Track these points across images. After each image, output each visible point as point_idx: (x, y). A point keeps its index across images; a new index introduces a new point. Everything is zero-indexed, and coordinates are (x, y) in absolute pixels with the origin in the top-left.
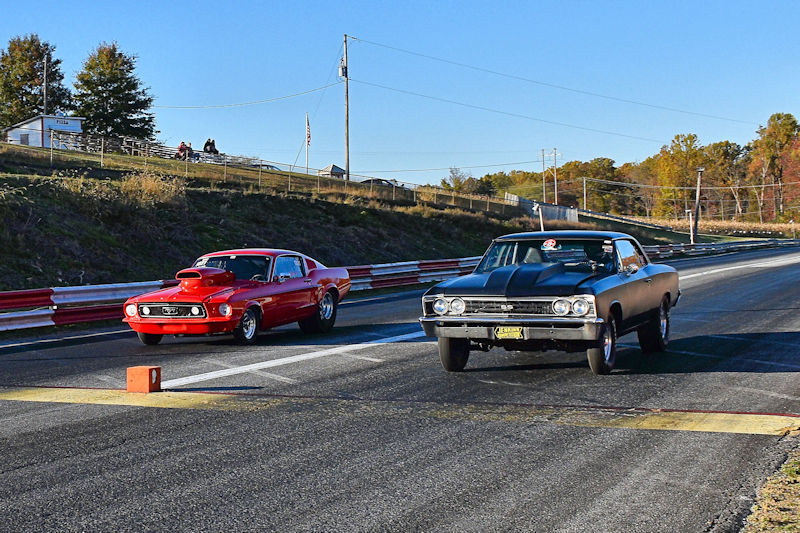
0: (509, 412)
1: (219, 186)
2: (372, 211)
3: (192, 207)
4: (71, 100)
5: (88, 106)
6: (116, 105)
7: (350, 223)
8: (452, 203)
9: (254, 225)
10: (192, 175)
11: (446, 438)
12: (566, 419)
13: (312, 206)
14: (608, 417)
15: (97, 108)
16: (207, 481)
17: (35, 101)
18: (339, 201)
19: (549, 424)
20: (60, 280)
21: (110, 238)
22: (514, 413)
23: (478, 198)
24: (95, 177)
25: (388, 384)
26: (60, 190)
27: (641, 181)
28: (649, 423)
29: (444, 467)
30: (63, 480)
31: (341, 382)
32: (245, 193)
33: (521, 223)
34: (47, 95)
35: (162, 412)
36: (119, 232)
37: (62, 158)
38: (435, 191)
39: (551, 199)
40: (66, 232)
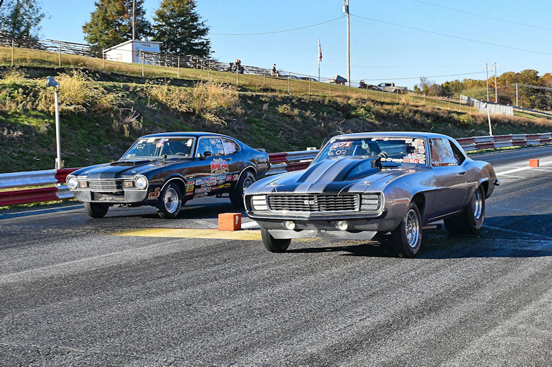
1: (261, 90)
2: (369, 109)
3: (243, 106)
4: (151, 29)
5: (163, 34)
6: (183, 33)
7: (353, 117)
8: (424, 103)
9: (287, 118)
10: (241, 83)
15: (169, 35)
17: (125, 30)
18: (345, 101)
23: (441, 99)
26: (151, 94)
32: (279, 96)
36: (193, 123)
39: (492, 99)
40: (157, 123)
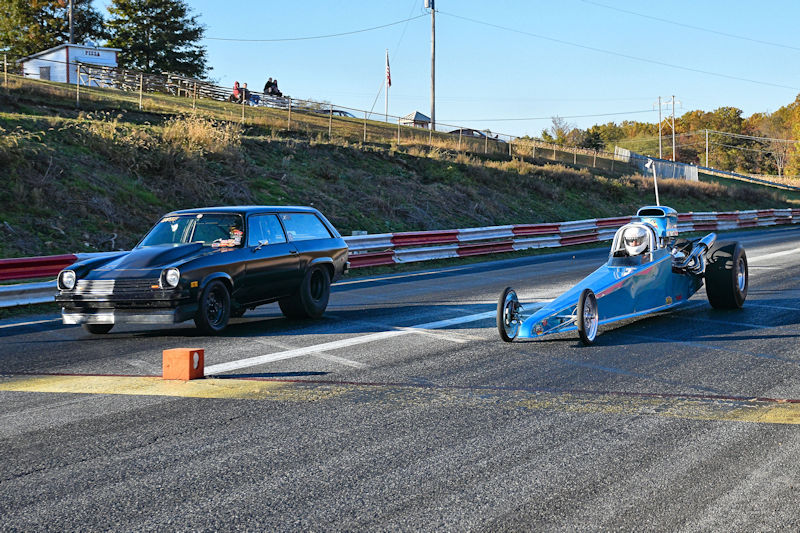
0: (610, 402)
1: (281, 134)
2: (461, 167)
3: (249, 159)
4: (103, 27)
5: (125, 35)
6: (159, 35)
7: (435, 180)
8: (553, 158)
9: (323, 181)
10: (250, 121)
11: (537, 432)
12: (677, 411)
13: (391, 159)
14: (726, 409)
15: (135, 38)
16: (254, 486)
17: (58, 28)
18: (422, 154)
19: (657, 416)
20: (87, 244)
21: (150, 195)
22: (617, 403)
23: (583, 152)
24: (131, 121)
25: (472, 368)
26: (87, 136)
27: (773, 134)
28: (773, 416)
29: (533, 467)
30: (76, 490)
31: (418, 366)
32: (312, 143)
33: (631, 182)
34: (73, 19)
35: (204, 404)
36: (161, 188)
37: (91, 97)
38: (533, 144)
39: (668, 154)
40: (95, 186)
